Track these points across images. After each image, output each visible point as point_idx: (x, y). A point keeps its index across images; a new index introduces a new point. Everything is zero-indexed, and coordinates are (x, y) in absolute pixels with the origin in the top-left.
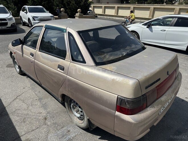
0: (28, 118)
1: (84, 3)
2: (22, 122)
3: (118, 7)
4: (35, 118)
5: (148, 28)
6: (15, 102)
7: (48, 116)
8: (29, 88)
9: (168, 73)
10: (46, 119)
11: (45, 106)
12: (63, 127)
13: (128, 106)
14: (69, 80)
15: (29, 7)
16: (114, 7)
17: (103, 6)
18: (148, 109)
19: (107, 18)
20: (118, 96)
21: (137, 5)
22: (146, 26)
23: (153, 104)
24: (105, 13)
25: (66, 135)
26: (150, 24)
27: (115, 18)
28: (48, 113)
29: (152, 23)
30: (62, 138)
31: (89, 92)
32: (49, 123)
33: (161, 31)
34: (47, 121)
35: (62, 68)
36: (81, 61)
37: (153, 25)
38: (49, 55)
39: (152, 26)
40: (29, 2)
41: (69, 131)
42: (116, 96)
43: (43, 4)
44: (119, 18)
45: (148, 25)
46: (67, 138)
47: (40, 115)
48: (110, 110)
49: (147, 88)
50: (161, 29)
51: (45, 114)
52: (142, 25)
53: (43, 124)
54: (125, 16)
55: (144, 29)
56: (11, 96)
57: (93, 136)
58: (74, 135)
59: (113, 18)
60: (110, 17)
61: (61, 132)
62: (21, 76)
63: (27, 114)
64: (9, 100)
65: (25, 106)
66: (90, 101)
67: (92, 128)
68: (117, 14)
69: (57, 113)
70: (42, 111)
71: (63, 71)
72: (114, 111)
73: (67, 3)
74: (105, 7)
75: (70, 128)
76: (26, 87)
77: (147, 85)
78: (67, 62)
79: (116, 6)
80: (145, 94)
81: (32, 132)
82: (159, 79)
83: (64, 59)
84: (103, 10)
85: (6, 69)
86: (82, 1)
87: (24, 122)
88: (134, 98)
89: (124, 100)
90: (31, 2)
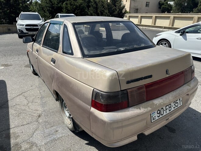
0: (23, 113)
1: (118, 12)
2: (16, 116)
3: (156, 17)
4: (30, 114)
5: (181, 36)
6: (18, 98)
7: (43, 114)
8: (37, 86)
9: (167, 71)
10: (39, 116)
11: (43, 105)
12: (52, 127)
13: (102, 101)
14: (57, 73)
15: (61, 14)
16: (152, 17)
17: (140, 15)
18: (130, 109)
19: (143, 28)
20: (94, 90)
21: (177, 15)
22: (179, 34)
23: (139, 105)
24: (141, 23)
25: (52, 134)
26: (184, 31)
27: (151, 28)
28: (44, 111)
29: (187, 30)
30: (47, 136)
31: (71, 86)
32: (41, 121)
33: (198, 39)
34: (39, 119)
35: (54, 61)
36: (70, 53)
37: (187, 32)
38: (48, 50)
39: (187, 34)
40: (63, 10)
41: (57, 131)
42: (92, 89)
43: (76, 12)
44: (156, 29)
45: (182, 33)
46: (52, 138)
47: (36, 112)
48: (86, 105)
49: (128, 82)
50: (197, 37)
51: (40, 112)
52: (176, 32)
53: (35, 121)
54: (163, 27)
55: (177, 37)
56: (17, 92)
57: (80, 140)
58: (61, 135)
59: (150, 28)
60: (146, 28)
61: (49, 131)
62: (34, 75)
63: (25, 110)
64: (14, 95)
65: (26, 102)
66: (72, 96)
67: (78, 130)
68: (155, 24)
69: (53, 112)
70: (39, 109)
71: (54, 65)
72: (89, 107)
73: (101, 12)
74: (142, 17)
75: (60, 128)
76: (34, 85)
77: (129, 79)
78: (58, 55)
79: (154, 16)
80: (126, 90)
81: (22, 127)
82: (150, 76)
83: (57, 52)
84: (140, 20)
85: (23, 68)
86: (116, 10)
87: (18, 116)
88: (109, 91)
89: (99, 93)
90: (65, 10)
